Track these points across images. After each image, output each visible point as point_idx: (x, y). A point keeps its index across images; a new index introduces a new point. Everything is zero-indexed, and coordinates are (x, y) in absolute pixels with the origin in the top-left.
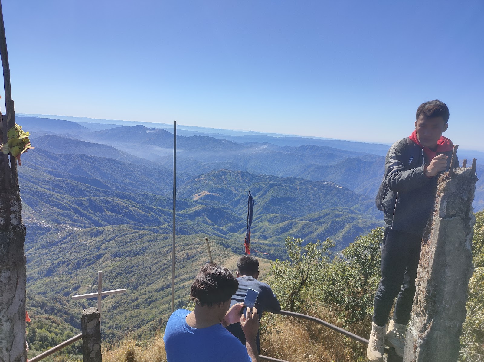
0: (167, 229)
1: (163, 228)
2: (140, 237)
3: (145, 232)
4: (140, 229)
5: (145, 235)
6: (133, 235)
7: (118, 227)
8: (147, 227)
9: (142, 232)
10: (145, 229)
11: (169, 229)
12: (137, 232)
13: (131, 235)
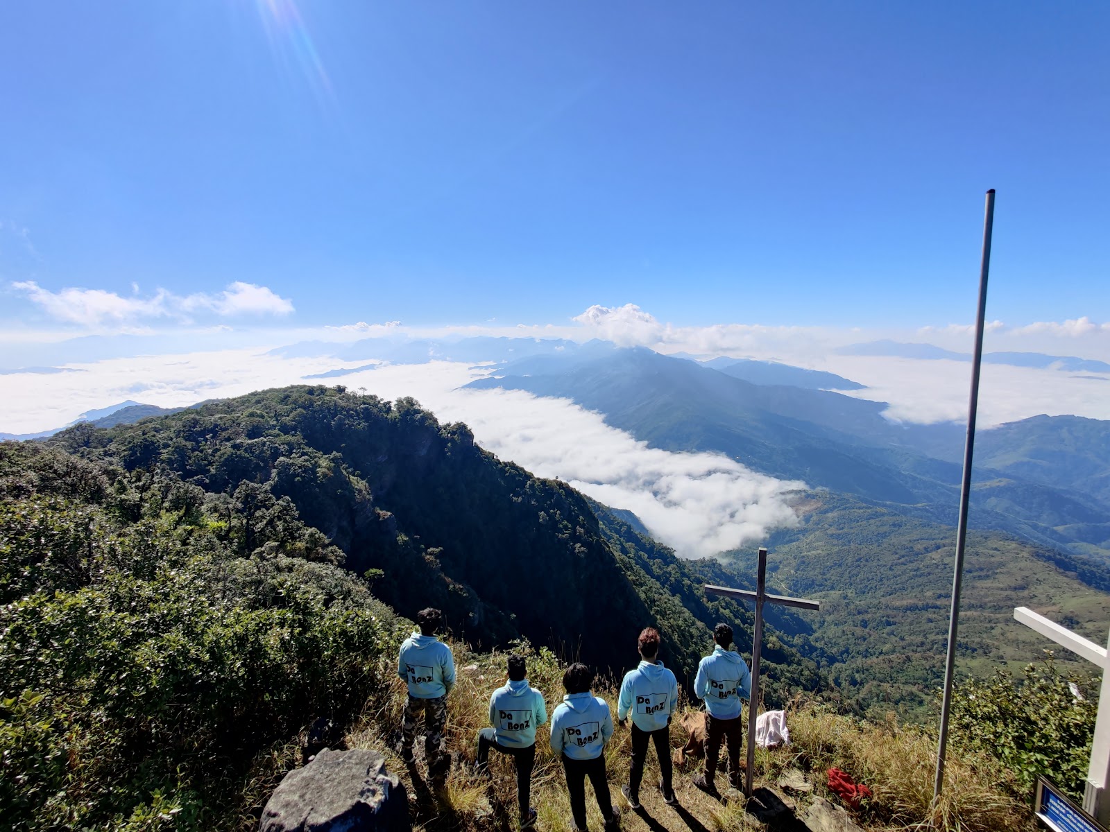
0: (927, 511)
1: (919, 509)
2: (876, 515)
3: (884, 510)
4: (875, 504)
5: (883, 515)
6: (862, 511)
7: (838, 495)
8: (888, 503)
9: (878, 509)
10: (885, 506)
11: (931, 513)
12: (871, 508)
13: (857, 511)
